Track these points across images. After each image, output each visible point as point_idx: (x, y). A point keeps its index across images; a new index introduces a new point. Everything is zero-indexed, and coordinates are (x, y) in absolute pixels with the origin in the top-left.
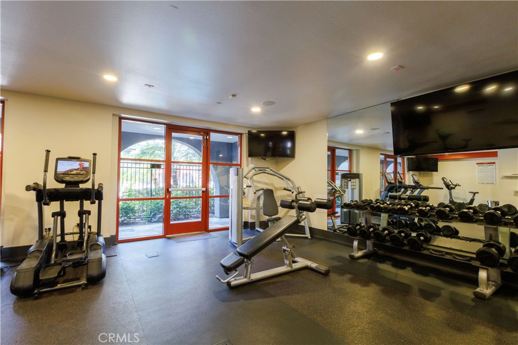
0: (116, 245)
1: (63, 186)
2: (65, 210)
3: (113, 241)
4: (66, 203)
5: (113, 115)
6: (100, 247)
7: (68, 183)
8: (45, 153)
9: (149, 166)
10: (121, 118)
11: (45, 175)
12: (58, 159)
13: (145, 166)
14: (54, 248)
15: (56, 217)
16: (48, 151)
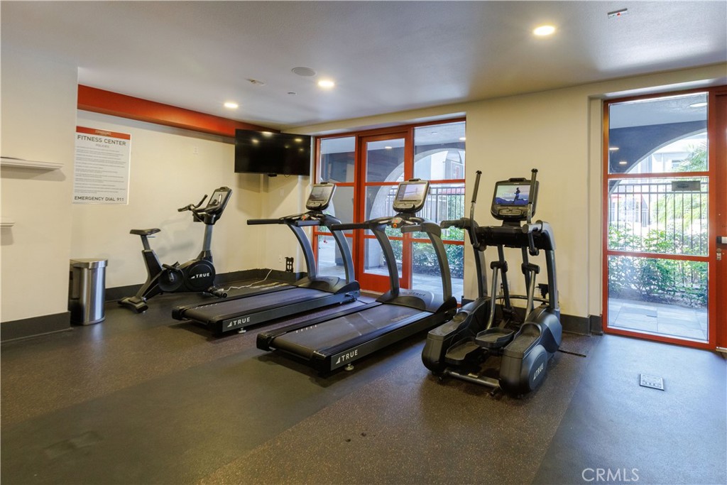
0: (601, 335)
1: (499, 223)
2: (505, 260)
3: (596, 327)
4: (506, 250)
5: (591, 99)
6: (537, 334)
7: (507, 219)
8: (475, 175)
9: (670, 188)
10: (607, 102)
11: (472, 207)
12: (498, 184)
13: (661, 189)
14: (491, 316)
15: (495, 268)
16: (479, 173)
